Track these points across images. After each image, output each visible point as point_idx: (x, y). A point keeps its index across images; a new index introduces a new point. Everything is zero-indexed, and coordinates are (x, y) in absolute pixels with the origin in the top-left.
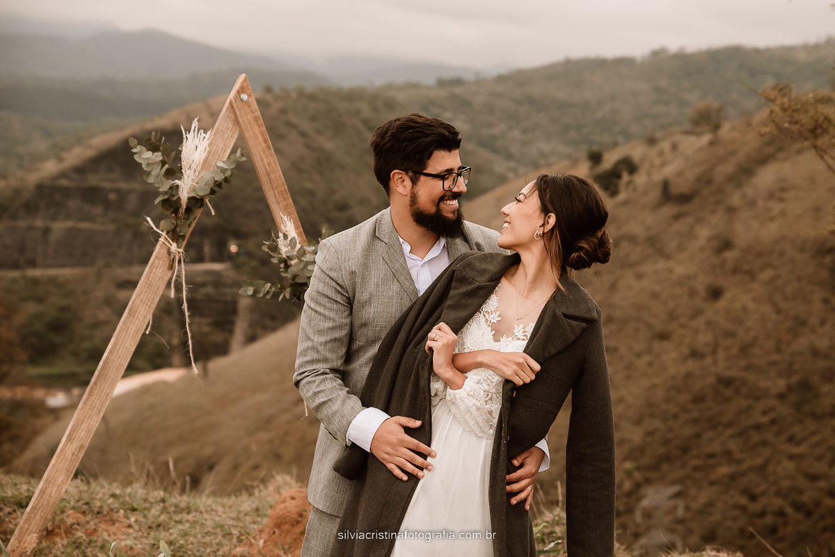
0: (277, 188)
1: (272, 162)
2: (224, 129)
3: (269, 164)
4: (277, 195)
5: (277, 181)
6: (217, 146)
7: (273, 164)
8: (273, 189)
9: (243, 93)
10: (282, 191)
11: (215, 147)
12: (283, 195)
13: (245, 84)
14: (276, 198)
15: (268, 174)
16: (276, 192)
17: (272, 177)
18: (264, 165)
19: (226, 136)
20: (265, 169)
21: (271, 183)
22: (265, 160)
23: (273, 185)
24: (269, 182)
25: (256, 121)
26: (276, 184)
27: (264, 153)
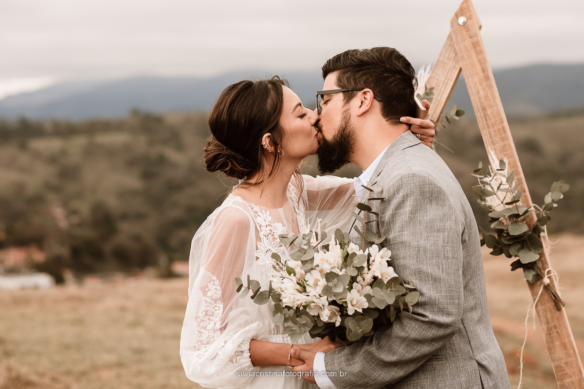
0: (493, 126)
1: (489, 94)
2: (445, 60)
3: (486, 97)
4: (492, 133)
5: (494, 117)
6: (438, 80)
7: (490, 97)
8: (488, 127)
9: (462, 15)
10: (499, 130)
11: (435, 81)
12: (500, 135)
13: (465, 5)
14: (491, 137)
15: (484, 109)
16: (492, 130)
17: (489, 112)
18: (480, 99)
19: (448, 67)
20: (480, 102)
21: (486, 120)
22: (482, 93)
23: (489, 122)
24: (484, 119)
25: (475, 47)
26: (493, 121)
27: (481, 84)
